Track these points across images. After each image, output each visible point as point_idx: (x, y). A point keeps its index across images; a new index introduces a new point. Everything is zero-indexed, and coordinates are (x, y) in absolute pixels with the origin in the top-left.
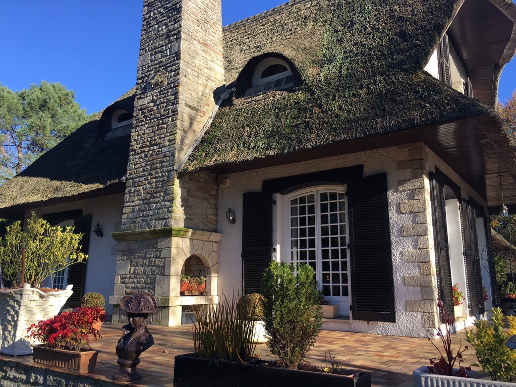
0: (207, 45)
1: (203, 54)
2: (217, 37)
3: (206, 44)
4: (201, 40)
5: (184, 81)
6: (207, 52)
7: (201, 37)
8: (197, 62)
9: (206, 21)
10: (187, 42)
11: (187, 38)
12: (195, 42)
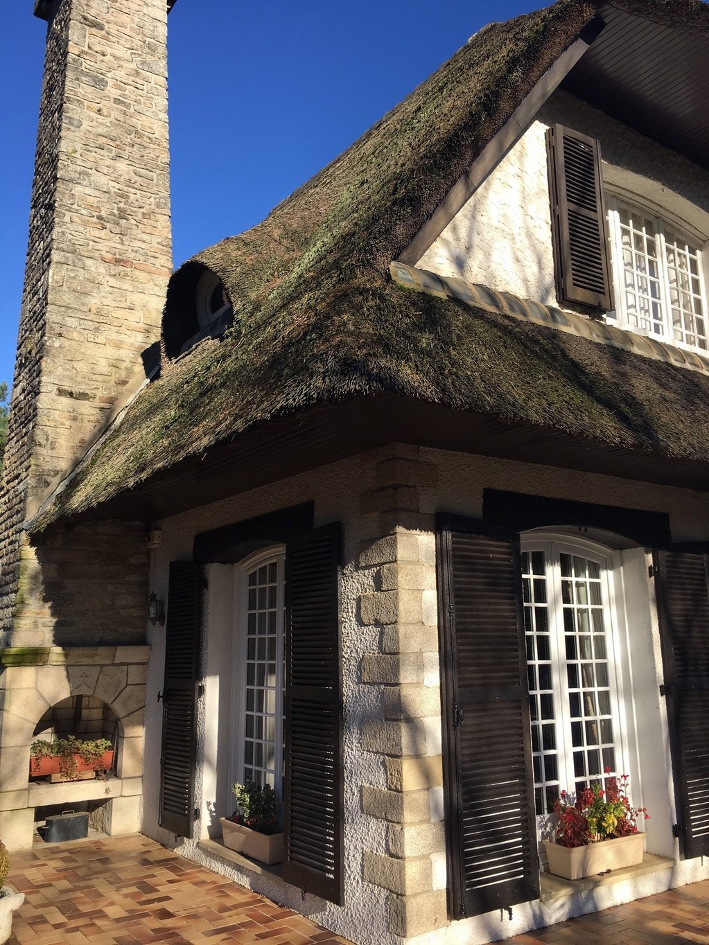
0: (126, 262)
1: (112, 281)
2: (155, 240)
3: (123, 260)
4: (108, 256)
5: (57, 344)
6: (127, 275)
7: (107, 249)
8: (94, 302)
9: (123, 214)
10: (65, 266)
11: (68, 258)
12: (89, 262)
